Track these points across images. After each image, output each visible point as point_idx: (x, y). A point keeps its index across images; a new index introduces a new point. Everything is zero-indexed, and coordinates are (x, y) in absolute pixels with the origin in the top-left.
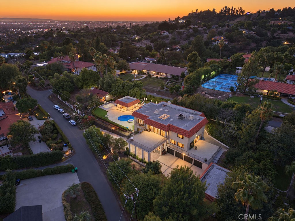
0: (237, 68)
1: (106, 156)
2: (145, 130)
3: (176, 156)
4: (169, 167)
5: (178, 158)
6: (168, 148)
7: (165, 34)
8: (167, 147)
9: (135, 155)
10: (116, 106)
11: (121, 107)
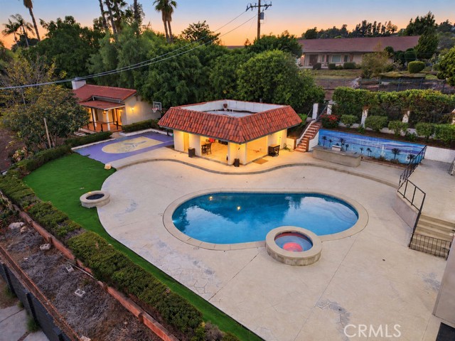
10: (172, 147)
11: (194, 150)
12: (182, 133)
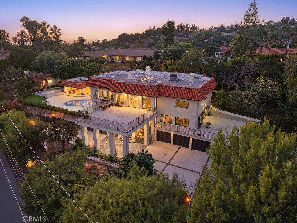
0: (216, 52)
1: (33, 161)
2: (112, 105)
3: (174, 144)
4: (168, 164)
5: (179, 147)
6: (157, 131)
7: (126, 43)
8: (156, 129)
9: (95, 149)
10: (64, 92)
11: (70, 92)
12: (66, 87)
